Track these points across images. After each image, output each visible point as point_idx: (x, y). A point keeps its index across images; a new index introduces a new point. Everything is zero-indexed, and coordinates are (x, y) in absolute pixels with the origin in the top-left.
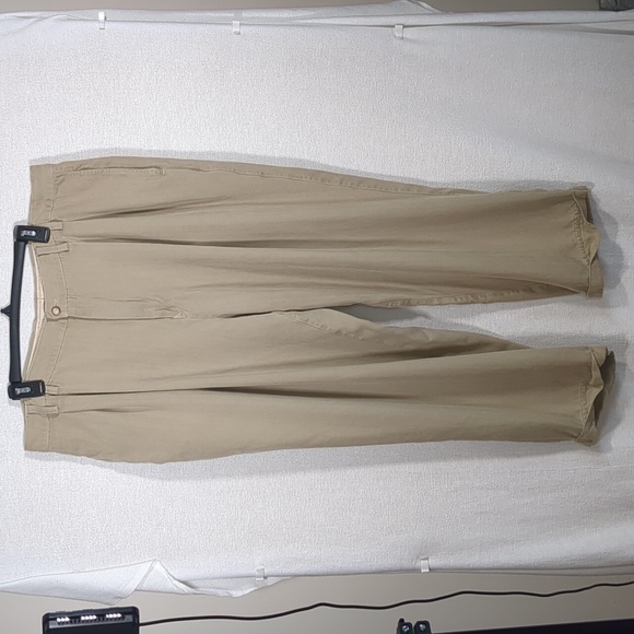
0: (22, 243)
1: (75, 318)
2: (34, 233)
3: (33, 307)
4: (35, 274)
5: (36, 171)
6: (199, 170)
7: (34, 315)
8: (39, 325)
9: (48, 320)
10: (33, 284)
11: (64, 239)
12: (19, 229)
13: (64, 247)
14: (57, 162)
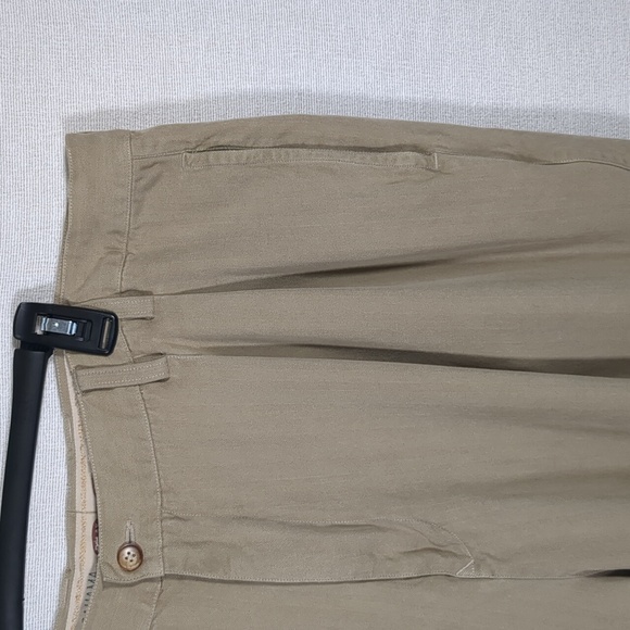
0: (39, 354)
1: (182, 578)
2: (71, 328)
3: (62, 535)
4: (70, 441)
5: (84, 150)
6: (530, 160)
7: (63, 556)
8: (78, 590)
9: (106, 585)
10: (63, 470)
11: (156, 344)
12: (27, 315)
13: (156, 369)
14: (139, 126)
